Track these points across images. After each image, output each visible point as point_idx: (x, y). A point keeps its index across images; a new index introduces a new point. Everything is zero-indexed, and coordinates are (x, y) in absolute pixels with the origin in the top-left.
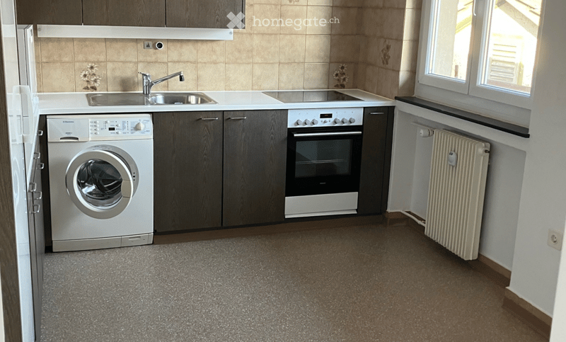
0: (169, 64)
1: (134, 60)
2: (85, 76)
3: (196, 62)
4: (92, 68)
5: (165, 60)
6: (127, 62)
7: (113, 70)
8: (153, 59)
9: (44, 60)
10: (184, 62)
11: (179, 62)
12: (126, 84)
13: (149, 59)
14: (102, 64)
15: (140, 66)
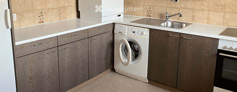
0: (181, 9)
1: (166, 6)
2: (147, 11)
3: (193, 9)
4: (150, 8)
5: (179, 7)
6: (163, 7)
7: (158, 9)
8: (174, 6)
9: (135, 4)
10: (187, 9)
11: (185, 8)
12: (161, 16)
13: (172, 6)
14: (153, 7)
15: (168, 9)
